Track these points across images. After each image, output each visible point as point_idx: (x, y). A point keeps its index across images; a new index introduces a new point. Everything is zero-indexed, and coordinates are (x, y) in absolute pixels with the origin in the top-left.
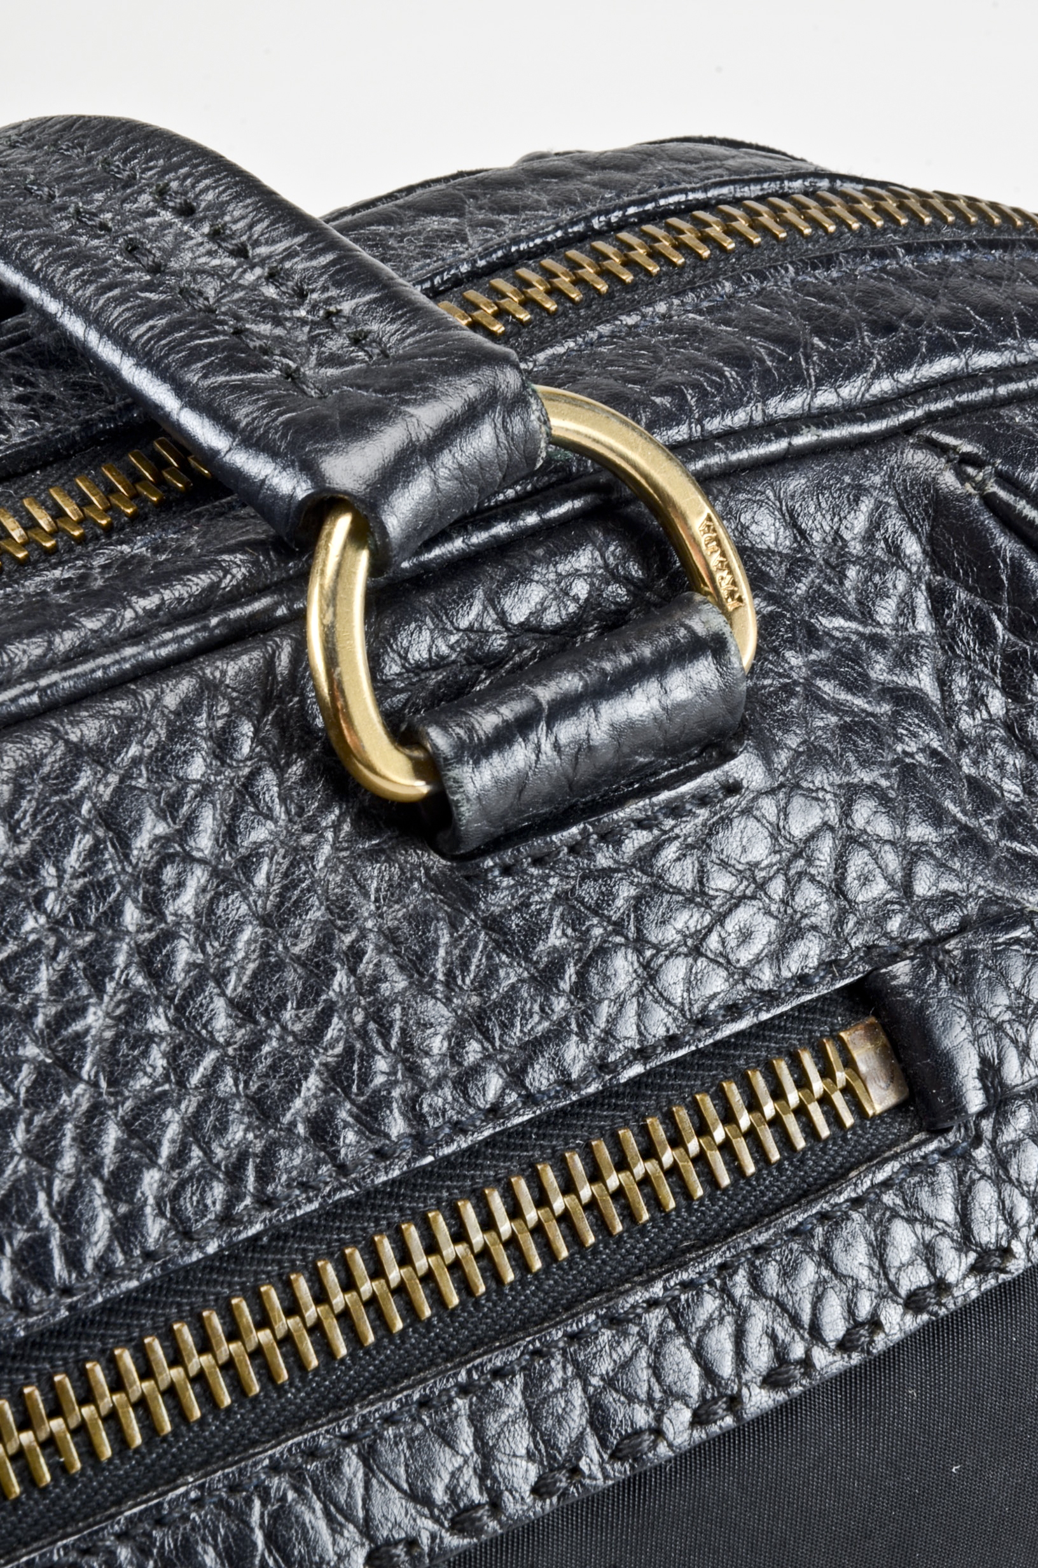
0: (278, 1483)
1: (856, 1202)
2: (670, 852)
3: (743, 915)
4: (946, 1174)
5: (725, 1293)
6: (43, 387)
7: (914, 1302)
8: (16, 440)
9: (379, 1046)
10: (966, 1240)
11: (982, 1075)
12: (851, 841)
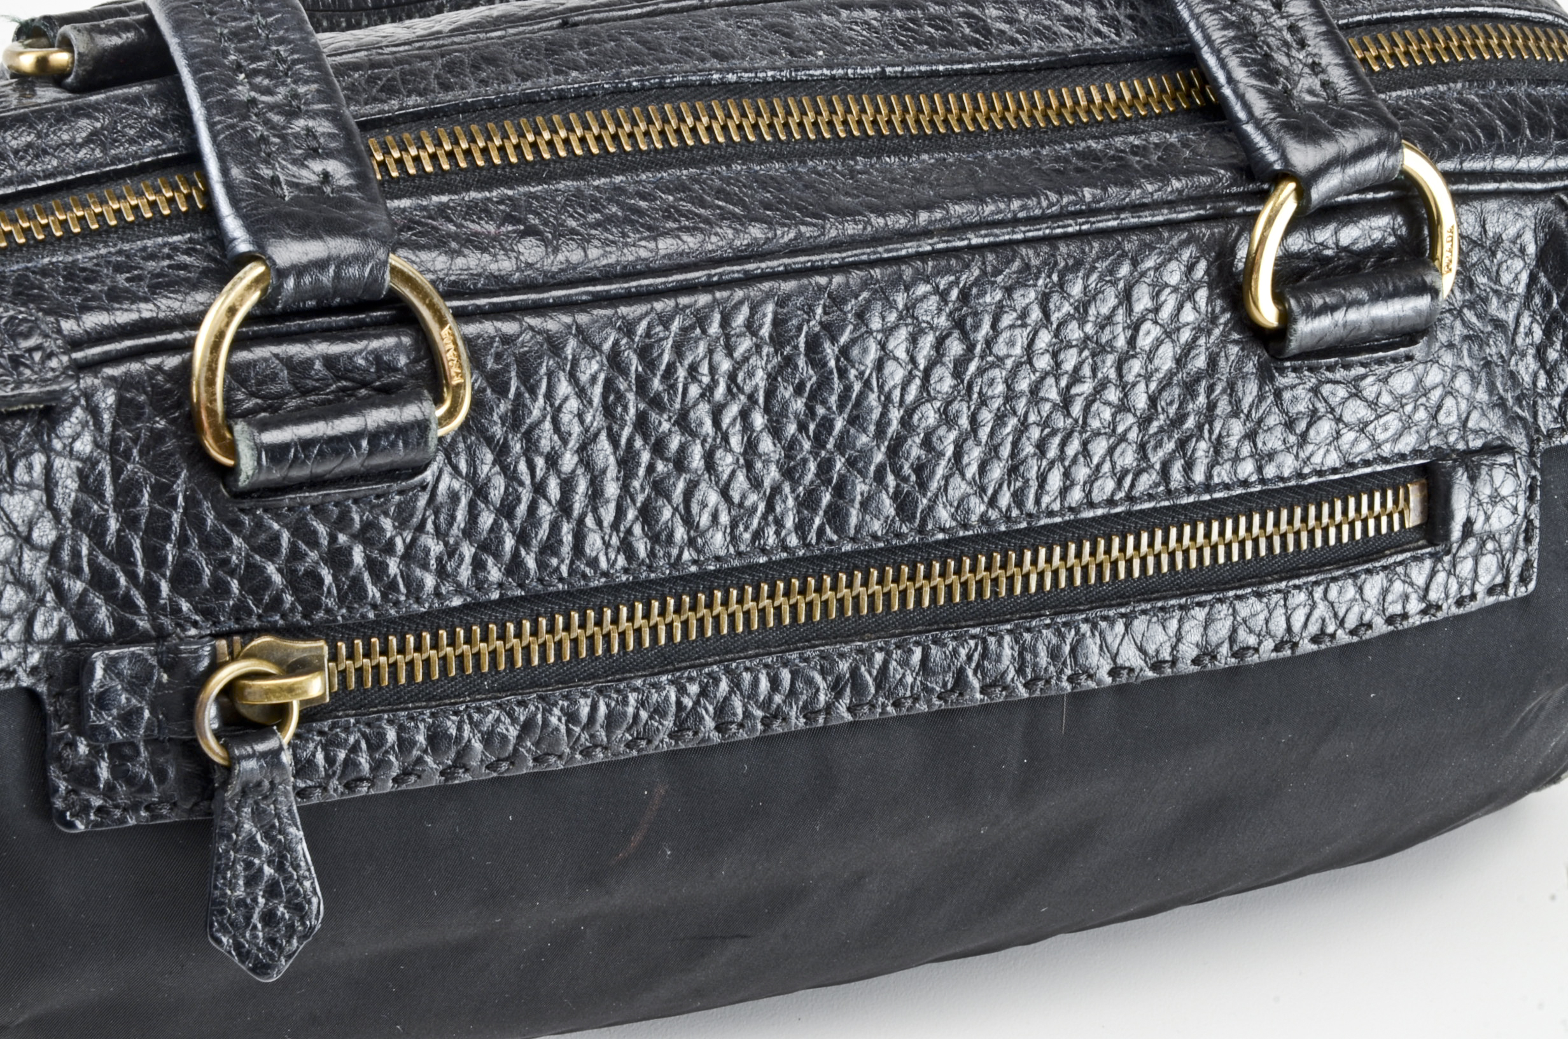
0: (1085, 628)
1: (1384, 568)
2: (1370, 379)
3: (1391, 417)
4: (1428, 563)
5: (1311, 594)
6: (1142, 13)
7: (1390, 620)
8: (1124, 43)
9: (1206, 435)
10: (1424, 597)
11: (1465, 525)
12: (1449, 392)
